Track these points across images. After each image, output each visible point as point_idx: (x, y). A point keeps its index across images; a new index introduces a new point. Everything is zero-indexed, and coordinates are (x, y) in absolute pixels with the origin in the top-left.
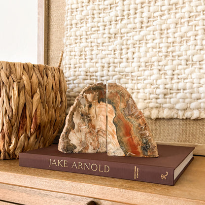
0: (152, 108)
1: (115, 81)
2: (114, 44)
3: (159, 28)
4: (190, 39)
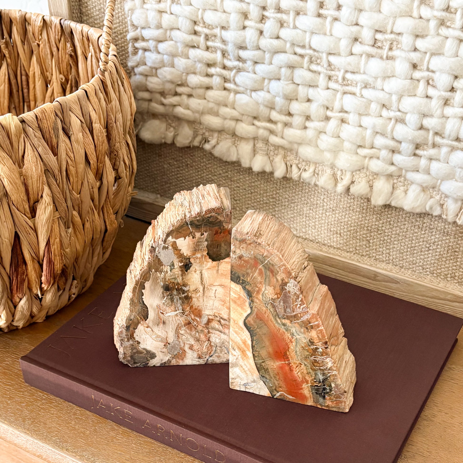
0: (376, 175)
1: (279, 74)
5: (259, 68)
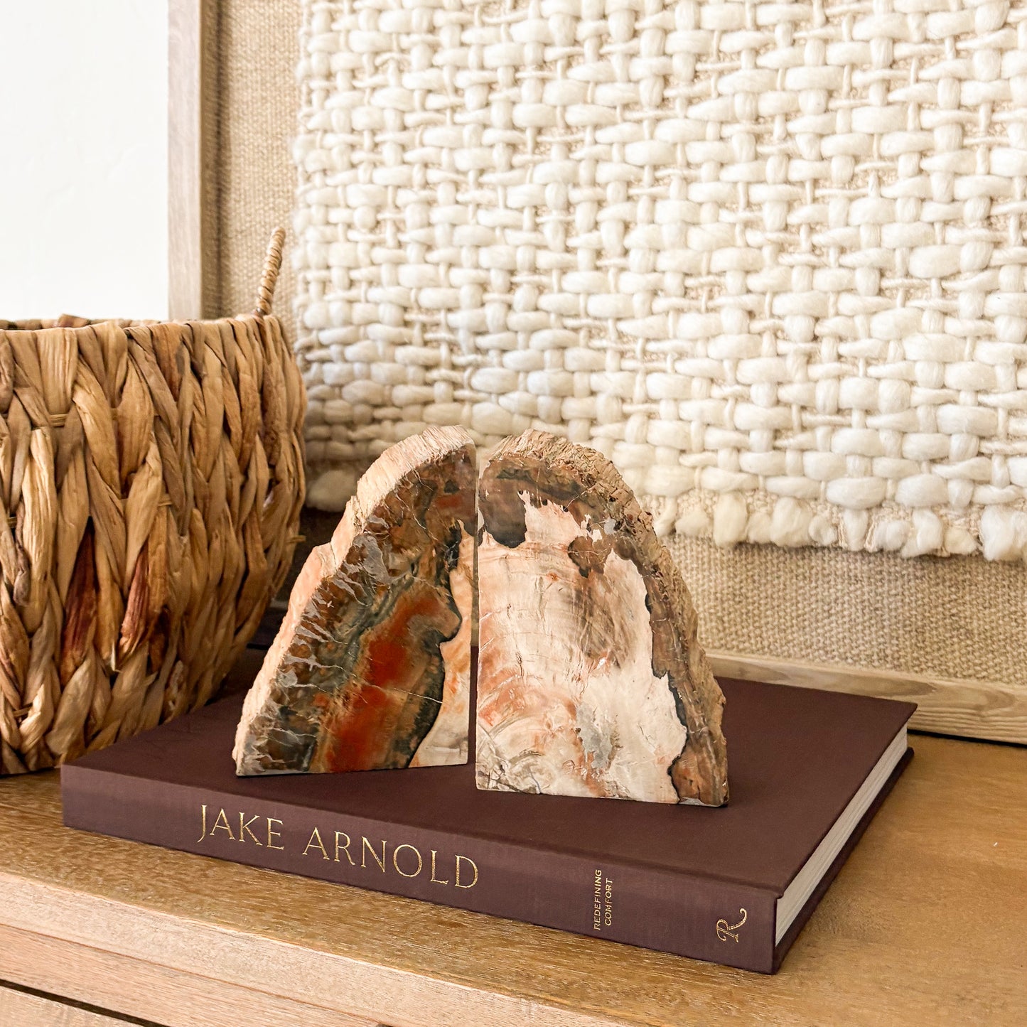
0: (715, 493)
1: (542, 361)
2: (532, 175)
3: (748, 108)
4: (895, 170)
5: (509, 358)
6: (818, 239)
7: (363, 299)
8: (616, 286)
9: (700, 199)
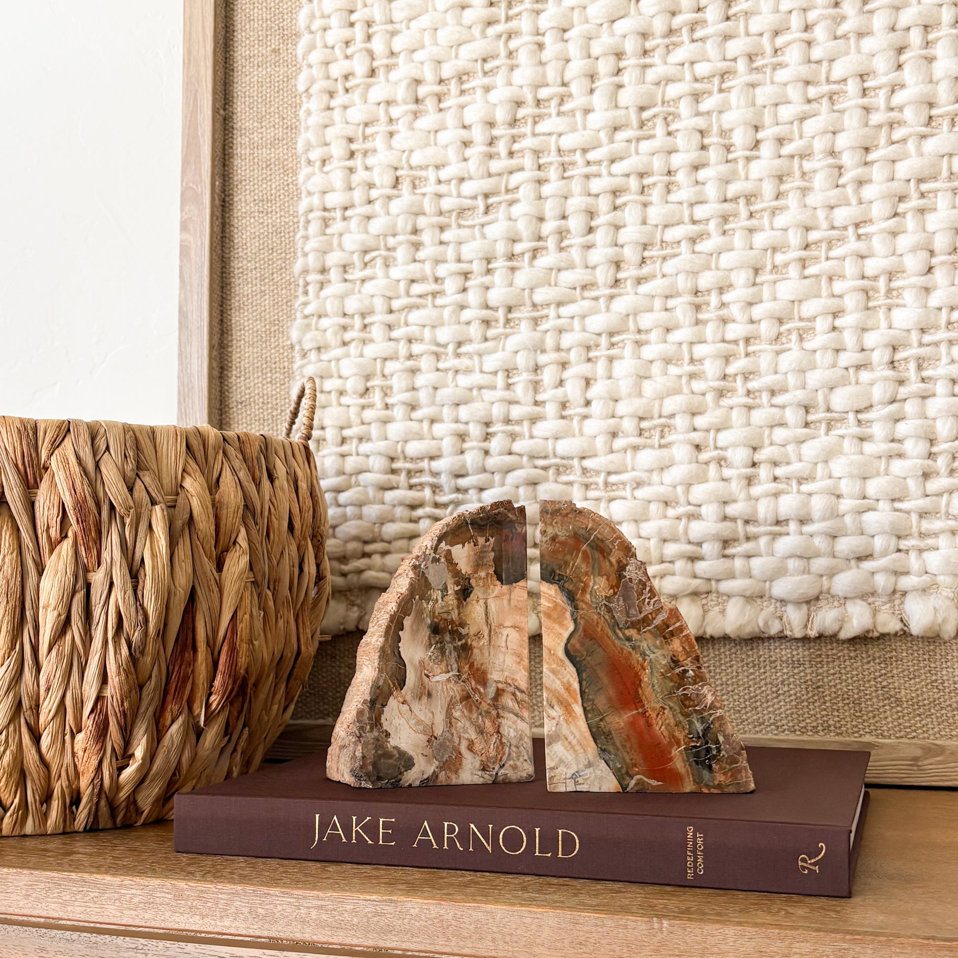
1: (517, 495)
2: (504, 345)
3: (689, 285)
4: (814, 329)
5: (487, 495)
6: (753, 385)
7: (354, 452)
8: (580, 430)
9: (650, 358)
